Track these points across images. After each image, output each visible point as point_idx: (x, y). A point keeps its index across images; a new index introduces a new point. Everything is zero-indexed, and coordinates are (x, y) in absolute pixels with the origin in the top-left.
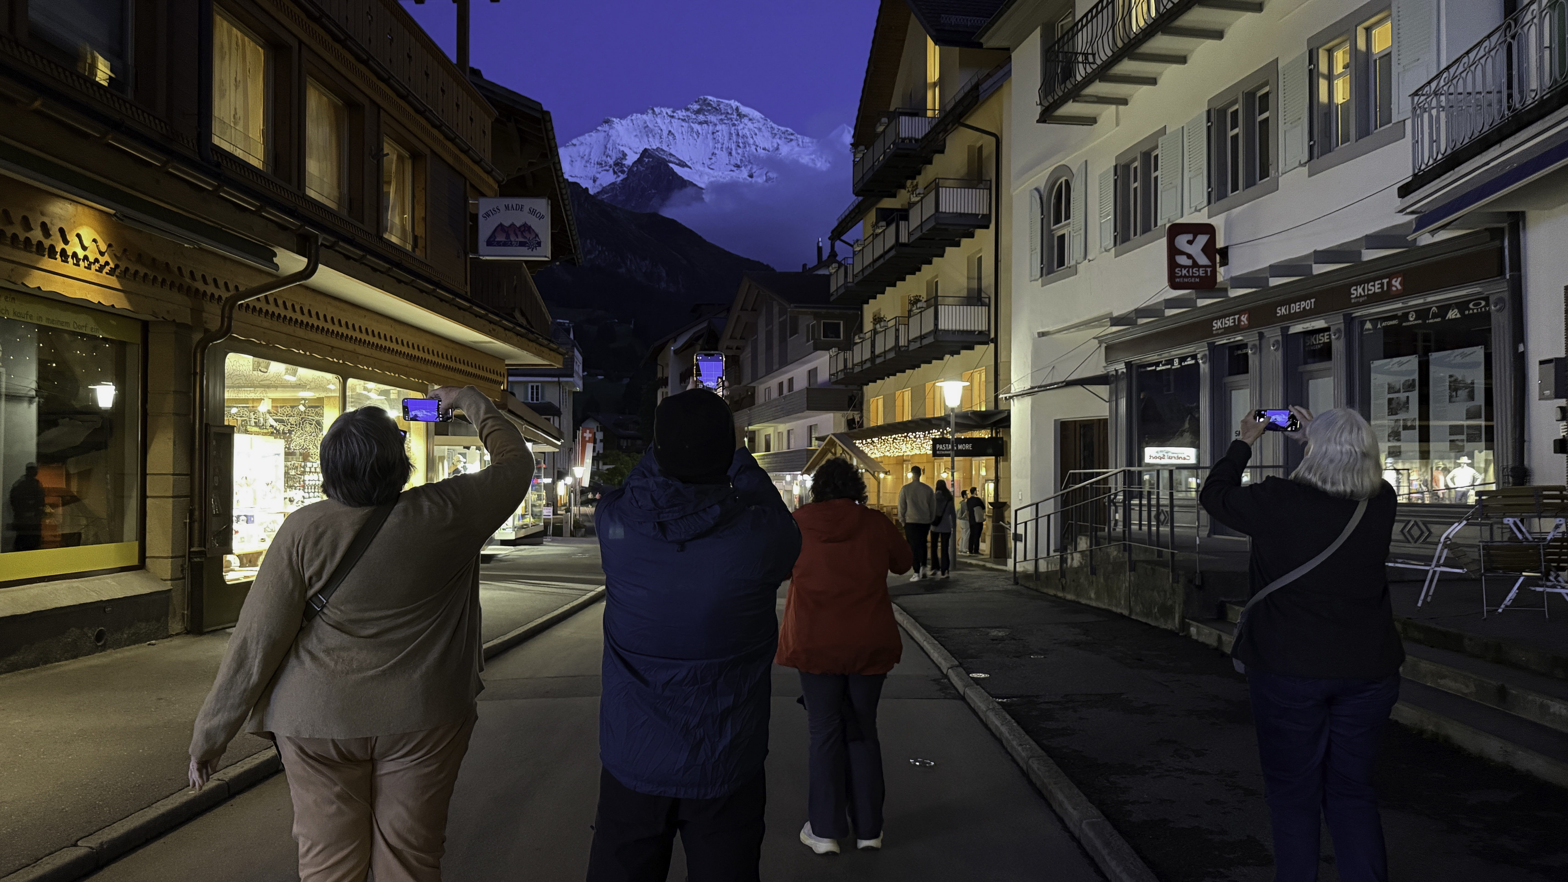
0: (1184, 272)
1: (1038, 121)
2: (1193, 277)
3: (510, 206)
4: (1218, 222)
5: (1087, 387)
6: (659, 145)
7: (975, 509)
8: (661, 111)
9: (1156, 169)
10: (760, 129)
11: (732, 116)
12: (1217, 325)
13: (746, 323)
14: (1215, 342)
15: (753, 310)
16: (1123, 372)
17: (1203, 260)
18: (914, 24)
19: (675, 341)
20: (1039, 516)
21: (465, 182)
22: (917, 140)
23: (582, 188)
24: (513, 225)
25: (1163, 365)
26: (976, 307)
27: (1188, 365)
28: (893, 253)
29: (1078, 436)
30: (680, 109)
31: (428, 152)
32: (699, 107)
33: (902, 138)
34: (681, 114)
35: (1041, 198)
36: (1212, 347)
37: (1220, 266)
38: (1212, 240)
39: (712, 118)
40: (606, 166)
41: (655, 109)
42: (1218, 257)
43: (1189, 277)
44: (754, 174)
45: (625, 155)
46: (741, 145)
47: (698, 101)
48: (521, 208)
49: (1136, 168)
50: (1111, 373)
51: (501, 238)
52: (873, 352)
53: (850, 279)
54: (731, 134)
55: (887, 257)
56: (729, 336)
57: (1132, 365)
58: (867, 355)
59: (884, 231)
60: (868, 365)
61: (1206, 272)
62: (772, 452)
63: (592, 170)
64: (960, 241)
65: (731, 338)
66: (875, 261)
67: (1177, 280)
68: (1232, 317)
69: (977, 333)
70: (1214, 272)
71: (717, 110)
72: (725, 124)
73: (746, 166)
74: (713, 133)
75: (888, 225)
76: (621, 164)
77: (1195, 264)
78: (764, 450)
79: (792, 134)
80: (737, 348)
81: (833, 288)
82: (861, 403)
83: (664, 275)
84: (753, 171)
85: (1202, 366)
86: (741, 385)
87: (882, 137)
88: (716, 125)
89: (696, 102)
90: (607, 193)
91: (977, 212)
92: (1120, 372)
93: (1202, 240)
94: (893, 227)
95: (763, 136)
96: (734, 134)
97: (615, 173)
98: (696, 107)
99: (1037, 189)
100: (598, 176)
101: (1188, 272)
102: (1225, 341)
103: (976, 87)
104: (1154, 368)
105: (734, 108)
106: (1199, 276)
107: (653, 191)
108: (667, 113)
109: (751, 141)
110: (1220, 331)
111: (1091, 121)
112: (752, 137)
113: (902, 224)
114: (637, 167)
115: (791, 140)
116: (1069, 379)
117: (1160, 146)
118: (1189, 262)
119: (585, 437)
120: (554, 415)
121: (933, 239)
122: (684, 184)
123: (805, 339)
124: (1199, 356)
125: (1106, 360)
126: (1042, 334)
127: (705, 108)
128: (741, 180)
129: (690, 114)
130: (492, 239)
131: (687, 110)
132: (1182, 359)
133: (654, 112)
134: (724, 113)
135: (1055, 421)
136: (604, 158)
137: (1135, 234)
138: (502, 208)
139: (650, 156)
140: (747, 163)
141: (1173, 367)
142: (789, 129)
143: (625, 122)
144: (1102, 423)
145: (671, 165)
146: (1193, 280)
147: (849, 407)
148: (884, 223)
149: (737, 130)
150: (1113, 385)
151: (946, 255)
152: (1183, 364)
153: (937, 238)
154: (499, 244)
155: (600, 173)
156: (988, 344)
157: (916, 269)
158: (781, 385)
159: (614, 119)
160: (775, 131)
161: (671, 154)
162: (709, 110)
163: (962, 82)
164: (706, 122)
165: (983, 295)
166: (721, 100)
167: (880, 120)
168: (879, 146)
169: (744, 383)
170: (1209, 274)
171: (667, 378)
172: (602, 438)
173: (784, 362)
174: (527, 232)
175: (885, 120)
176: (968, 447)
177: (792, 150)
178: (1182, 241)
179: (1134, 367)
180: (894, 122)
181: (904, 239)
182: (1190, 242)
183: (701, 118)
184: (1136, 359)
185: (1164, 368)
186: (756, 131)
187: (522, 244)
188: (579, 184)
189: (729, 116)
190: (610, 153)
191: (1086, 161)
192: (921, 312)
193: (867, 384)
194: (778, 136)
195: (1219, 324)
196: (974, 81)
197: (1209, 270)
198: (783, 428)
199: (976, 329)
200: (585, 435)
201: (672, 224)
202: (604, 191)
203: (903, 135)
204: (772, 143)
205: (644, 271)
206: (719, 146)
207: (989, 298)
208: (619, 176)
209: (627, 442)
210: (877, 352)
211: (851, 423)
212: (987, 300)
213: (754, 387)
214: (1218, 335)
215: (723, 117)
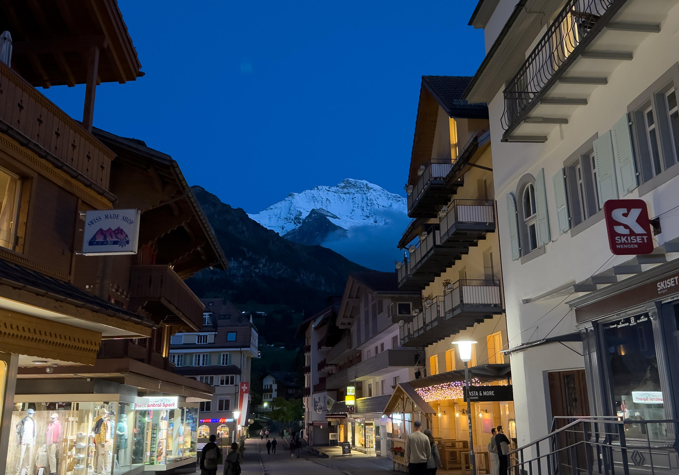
0: (624, 239)
1: (502, 141)
2: (631, 244)
3: (109, 216)
4: (647, 198)
5: (563, 342)
6: (321, 207)
7: (501, 443)
8: (322, 188)
9: (594, 168)
10: (380, 195)
11: (364, 189)
12: (661, 286)
13: (353, 307)
14: (661, 301)
15: (357, 297)
16: (591, 330)
17: (638, 230)
18: (442, 112)
19: (315, 321)
20: (541, 456)
21: (78, 201)
22: (444, 178)
23: (275, 233)
24: (110, 229)
25: (623, 323)
26: (490, 287)
27: (642, 322)
28: (432, 252)
29: (563, 385)
30: (333, 186)
31: (35, 175)
32: (344, 185)
33: (434, 177)
34: (334, 189)
35: (514, 200)
36: (660, 306)
37: (655, 235)
38: (644, 214)
39: (352, 190)
40: (290, 220)
41: (319, 187)
42: (652, 227)
43: (628, 243)
44: (377, 221)
45: (301, 213)
46: (369, 205)
47: (344, 182)
48: (117, 217)
49: (579, 169)
50: (582, 332)
51: (100, 239)
52: (424, 323)
53: (409, 273)
54: (363, 198)
55: (430, 255)
56: (342, 316)
57: (598, 324)
58: (421, 325)
59: (426, 238)
60: (422, 332)
61: (643, 239)
62: (373, 396)
63: (282, 223)
64: (477, 242)
65: (344, 317)
66: (422, 259)
67: (618, 246)
68: (673, 279)
69: (492, 306)
70: (650, 240)
71: (355, 186)
72: (360, 193)
73: (372, 216)
74: (353, 199)
75: (428, 234)
76: (299, 218)
77: (632, 233)
78: (368, 395)
79: (399, 198)
80: (349, 324)
81: (400, 279)
82: (424, 360)
83: (323, 281)
84: (377, 219)
85: (653, 321)
86: (352, 349)
87: (422, 178)
88: (354, 194)
89: (342, 182)
90: (290, 235)
91: (485, 221)
92: (589, 329)
93: (635, 213)
94: (431, 234)
95: (382, 199)
96: (365, 199)
97: (295, 223)
98: (342, 185)
99: (511, 194)
100: (285, 225)
101: (627, 239)
102: (670, 300)
103: (476, 139)
104: (615, 326)
105: (365, 184)
106: (636, 243)
107: (317, 233)
108: (326, 189)
109: (375, 202)
110: (664, 291)
111: (542, 139)
112: (376, 200)
113: (437, 232)
114: (308, 219)
115: (399, 201)
116: (548, 337)
117: (594, 150)
118: (627, 232)
119: (243, 389)
120: (236, 374)
121: (458, 241)
122: (335, 228)
123: (387, 315)
124: (650, 314)
125: (578, 320)
126: (527, 301)
127: (348, 185)
128: (370, 224)
129: (339, 189)
130: (93, 241)
131: (338, 186)
132: (637, 318)
133: (318, 189)
134: (359, 188)
135: (544, 372)
136: (289, 215)
137: (585, 219)
138: (103, 217)
139: (316, 213)
140: (373, 215)
141: (631, 325)
142: (397, 195)
143: (302, 195)
144: (580, 374)
145: (328, 217)
146: (632, 246)
147: (416, 363)
148: (426, 233)
149: (367, 196)
150: (584, 342)
151: (469, 252)
152: (638, 321)
153: (461, 240)
154: (98, 243)
155: (286, 224)
156: (502, 314)
157: (451, 264)
158: (377, 348)
159: (295, 194)
160: (389, 196)
161: (328, 211)
162: (350, 186)
163: (469, 138)
164: (348, 193)
165: (495, 278)
166: (357, 180)
167: (419, 167)
168: (420, 184)
169: (353, 348)
170: (646, 241)
171: (310, 346)
172: (276, 388)
173: (376, 332)
174: (120, 234)
175: (423, 167)
176: (491, 393)
177: (400, 206)
178: (618, 214)
179: (600, 325)
180: (428, 167)
181: (438, 243)
182: (625, 215)
183: (346, 190)
184: (600, 318)
185: (623, 325)
186: (378, 196)
187: (115, 243)
188: (273, 231)
189: (362, 189)
190: (292, 212)
191: (543, 169)
192: (451, 292)
193: (427, 346)
194: (391, 199)
195: (662, 285)
196: (474, 136)
197: (645, 237)
198: (378, 379)
199: (492, 303)
200: (242, 388)
201: (329, 252)
202: (288, 234)
203: (434, 175)
204: (388, 202)
205: (311, 280)
206: (356, 205)
207: (499, 280)
208: (297, 225)
209: (292, 391)
210: (427, 322)
211: (418, 374)
212: (498, 282)
213: (361, 351)
214: (662, 295)
215: (358, 189)
